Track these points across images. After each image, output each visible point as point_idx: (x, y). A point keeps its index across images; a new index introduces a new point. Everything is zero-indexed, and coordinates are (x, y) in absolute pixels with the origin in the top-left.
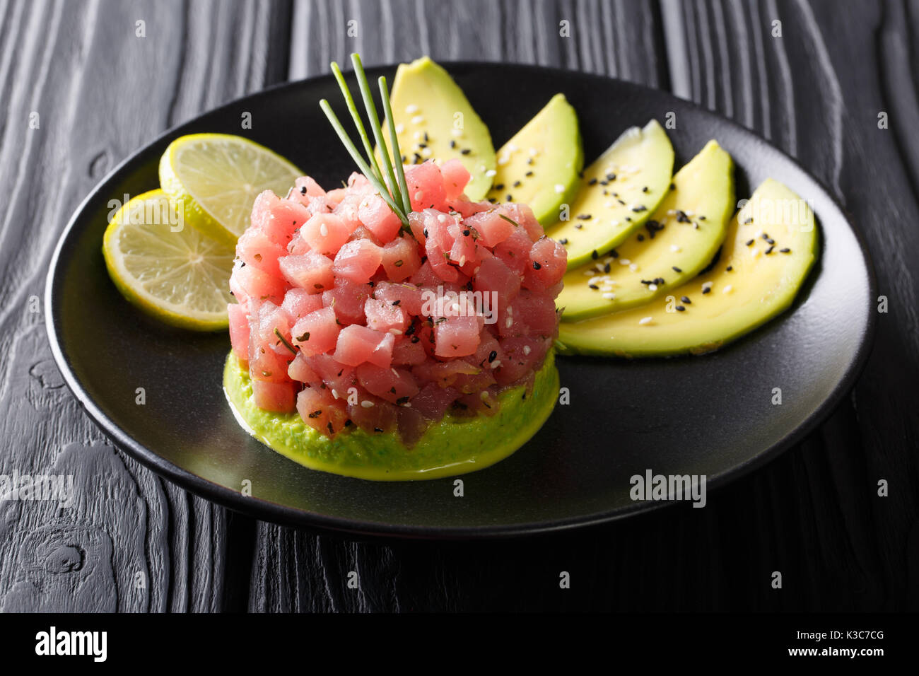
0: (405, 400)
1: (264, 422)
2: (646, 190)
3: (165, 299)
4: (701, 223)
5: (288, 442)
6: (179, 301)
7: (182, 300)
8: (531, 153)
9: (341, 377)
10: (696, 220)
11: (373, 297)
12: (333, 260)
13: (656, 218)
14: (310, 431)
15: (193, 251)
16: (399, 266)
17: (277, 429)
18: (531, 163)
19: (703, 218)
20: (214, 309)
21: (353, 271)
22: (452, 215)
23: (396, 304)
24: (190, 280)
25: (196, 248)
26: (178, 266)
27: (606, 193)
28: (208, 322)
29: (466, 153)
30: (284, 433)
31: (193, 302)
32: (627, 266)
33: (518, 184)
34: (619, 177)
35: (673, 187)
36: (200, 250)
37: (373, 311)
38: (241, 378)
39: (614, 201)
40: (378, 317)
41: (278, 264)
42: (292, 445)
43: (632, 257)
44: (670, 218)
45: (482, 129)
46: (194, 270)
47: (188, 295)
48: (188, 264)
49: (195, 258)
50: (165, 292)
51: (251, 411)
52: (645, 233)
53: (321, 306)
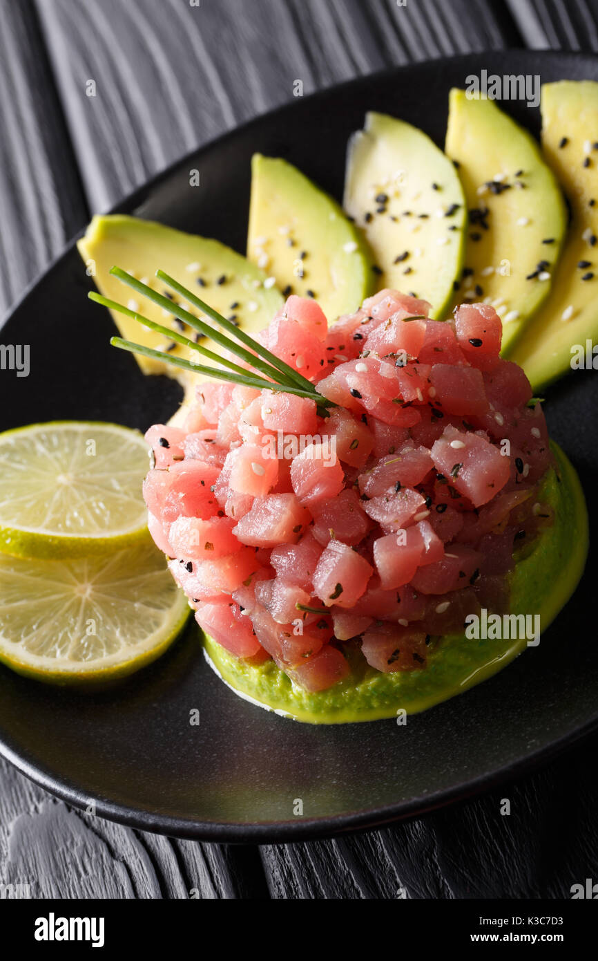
0: (476, 575)
1: (331, 701)
2: (436, 187)
3: (102, 656)
4: (522, 180)
5: (375, 704)
6: (115, 645)
7: (117, 642)
8: (283, 231)
9: (401, 602)
10: (512, 180)
11: (366, 498)
12: (293, 492)
13: (473, 206)
14: (394, 677)
15: (74, 585)
16: (357, 447)
17: (352, 699)
18: (293, 244)
19: (520, 174)
20: (153, 626)
21: (324, 489)
22: (366, 356)
23: (400, 488)
24: (103, 616)
25: (74, 580)
26: (78, 611)
27: (394, 219)
28: (162, 645)
29: (223, 281)
30: (363, 696)
31: (128, 636)
32: (493, 274)
33: (304, 275)
34: (390, 192)
35: (457, 165)
36: (80, 578)
37: (383, 512)
38: (263, 676)
39: (414, 221)
40: (395, 515)
41: (235, 537)
42: (382, 703)
43: (488, 260)
44: (485, 197)
45: (212, 246)
46: (95, 603)
47: (118, 633)
48: (84, 601)
49: (84, 591)
50: (95, 647)
51: (305, 701)
52: (476, 229)
53: (321, 548)
